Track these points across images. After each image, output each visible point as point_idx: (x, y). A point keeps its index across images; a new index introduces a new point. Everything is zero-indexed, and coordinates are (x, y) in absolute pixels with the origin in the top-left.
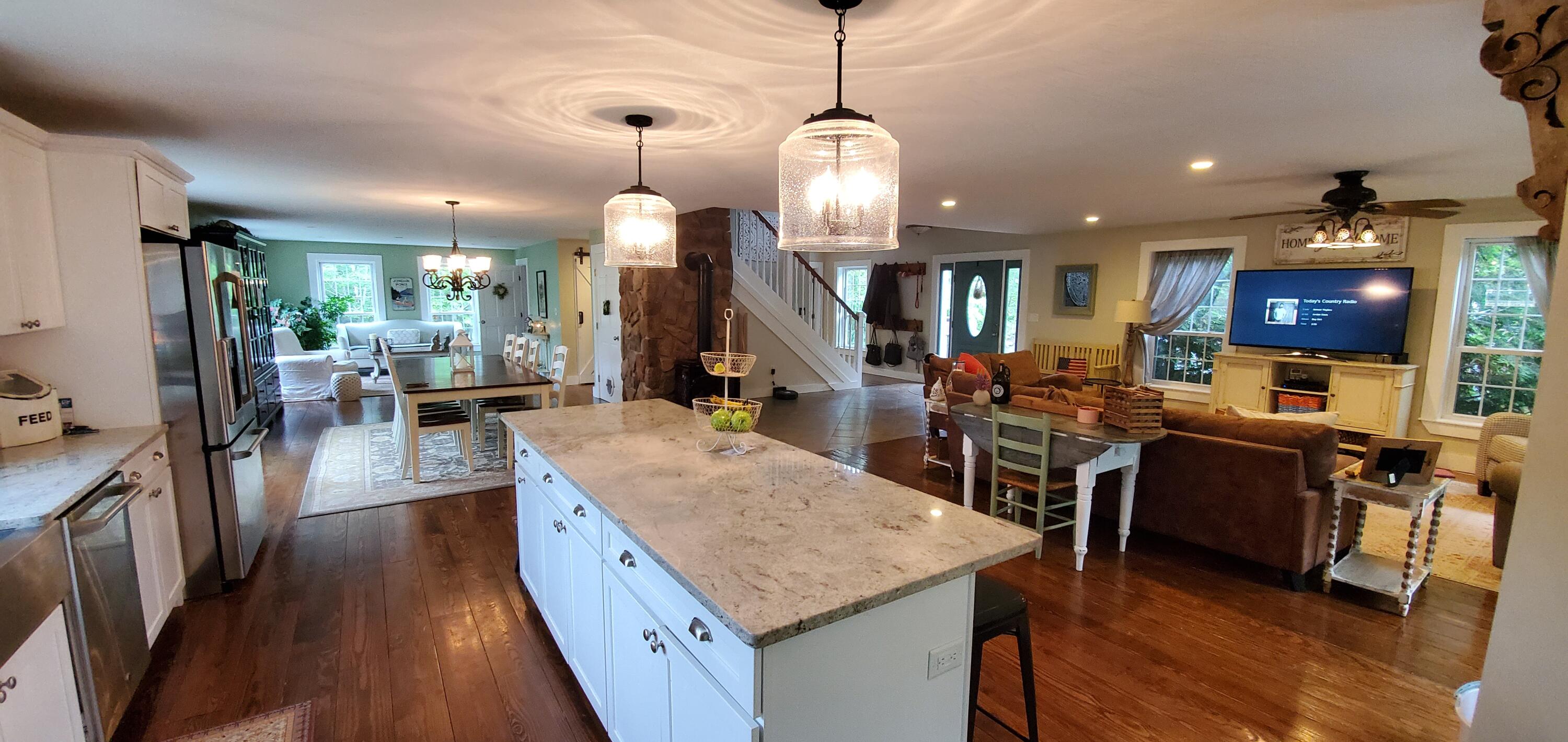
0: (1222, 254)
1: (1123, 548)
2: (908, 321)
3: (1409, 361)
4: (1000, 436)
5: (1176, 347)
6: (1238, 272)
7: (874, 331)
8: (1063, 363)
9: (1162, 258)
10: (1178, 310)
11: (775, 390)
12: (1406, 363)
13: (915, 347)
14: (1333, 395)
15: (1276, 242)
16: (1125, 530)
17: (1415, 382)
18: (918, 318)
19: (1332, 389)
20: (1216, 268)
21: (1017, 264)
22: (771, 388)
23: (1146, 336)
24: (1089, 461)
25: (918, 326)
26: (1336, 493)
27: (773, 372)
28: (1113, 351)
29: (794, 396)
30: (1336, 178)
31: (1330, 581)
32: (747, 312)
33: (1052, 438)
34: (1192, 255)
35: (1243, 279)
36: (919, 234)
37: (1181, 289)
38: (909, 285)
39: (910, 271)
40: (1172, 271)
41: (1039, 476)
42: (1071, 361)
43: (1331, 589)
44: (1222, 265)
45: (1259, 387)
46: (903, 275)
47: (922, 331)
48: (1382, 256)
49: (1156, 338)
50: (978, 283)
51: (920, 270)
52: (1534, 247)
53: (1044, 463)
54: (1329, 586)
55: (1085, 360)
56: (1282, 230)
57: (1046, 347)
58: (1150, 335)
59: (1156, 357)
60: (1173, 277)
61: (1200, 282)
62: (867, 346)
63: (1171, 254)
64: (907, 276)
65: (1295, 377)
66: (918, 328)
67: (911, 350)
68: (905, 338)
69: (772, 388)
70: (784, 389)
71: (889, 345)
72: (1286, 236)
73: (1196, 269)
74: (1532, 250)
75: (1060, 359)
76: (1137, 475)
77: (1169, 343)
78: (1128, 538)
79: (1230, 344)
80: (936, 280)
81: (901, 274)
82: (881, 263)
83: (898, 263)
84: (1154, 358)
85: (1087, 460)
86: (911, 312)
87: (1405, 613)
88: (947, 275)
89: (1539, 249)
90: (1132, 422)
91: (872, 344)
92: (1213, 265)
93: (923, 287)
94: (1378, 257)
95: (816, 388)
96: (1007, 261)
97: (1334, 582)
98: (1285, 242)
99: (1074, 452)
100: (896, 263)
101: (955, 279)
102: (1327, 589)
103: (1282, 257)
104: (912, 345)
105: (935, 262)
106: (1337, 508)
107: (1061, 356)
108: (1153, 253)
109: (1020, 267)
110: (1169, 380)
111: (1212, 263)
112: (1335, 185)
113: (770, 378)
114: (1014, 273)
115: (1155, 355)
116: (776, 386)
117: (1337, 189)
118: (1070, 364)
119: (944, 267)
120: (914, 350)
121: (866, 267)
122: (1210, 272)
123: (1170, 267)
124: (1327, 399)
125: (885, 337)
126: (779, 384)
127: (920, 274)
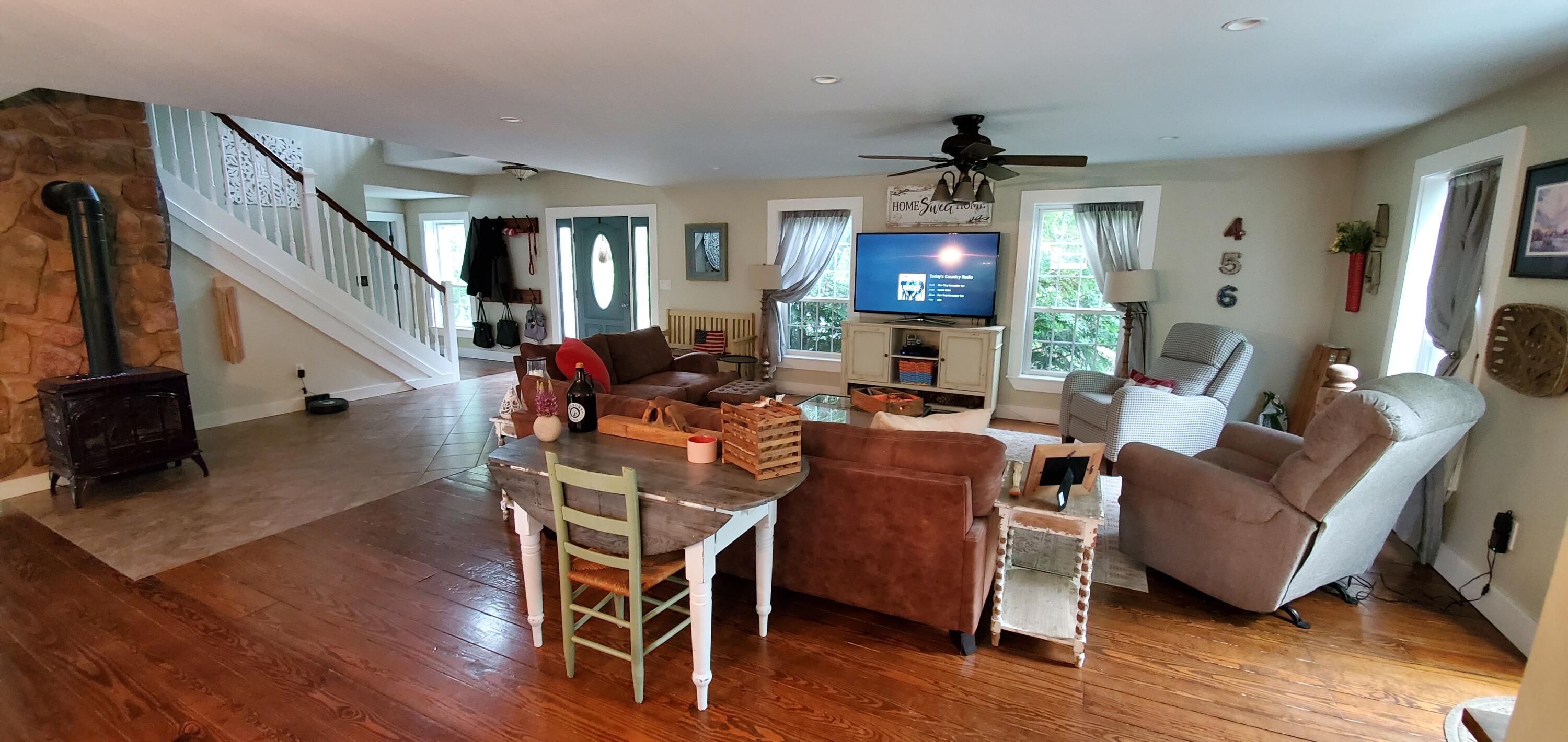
0: (841, 214)
1: (764, 632)
2: (522, 291)
3: (998, 323)
4: (566, 505)
5: (806, 312)
6: (858, 234)
7: (481, 305)
8: (701, 336)
9: (789, 217)
10: (807, 275)
11: (309, 400)
12: (995, 324)
13: (533, 323)
14: (943, 360)
15: (888, 205)
16: (765, 607)
17: (1002, 342)
18: (534, 286)
19: (941, 355)
20: (838, 231)
21: (644, 221)
22: (302, 397)
23: (779, 304)
24: (703, 540)
25: (535, 297)
26: (1002, 521)
27: (301, 374)
28: (749, 321)
29: (341, 407)
30: (955, 124)
31: (1000, 632)
32: (232, 284)
33: (643, 505)
34: (816, 214)
35: (862, 241)
36: (521, 179)
37: (808, 252)
38: (519, 246)
39: (518, 227)
40: (798, 231)
41: (628, 571)
42: (708, 333)
43: (1001, 642)
44: (843, 227)
45: (883, 356)
46: (510, 233)
47: (540, 303)
48: (974, 221)
49: (789, 305)
50: (601, 245)
51: (531, 227)
52: (1088, 213)
53: (633, 548)
54: (998, 638)
55: (721, 331)
56: (892, 192)
57: (682, 318)
58: (783, 302)
59: (790, 325)
60: (799, 238)
61: (824, 246)
62: (474, 324)
63: (796, 214)
64: (515, 233)
65: (911, 343)
66: (535, 299)
67: (529, 327)
68: (520, 312)
69: (304, 398)
70: (326, 397)
71: (501, 321)
72: (896, 199)
73: (820, 229)
74: (1085, 216)
75: (696, 331)
76: (775, 526)
77: (800, 309)
78: (770, 616)
79: (855, 311)
80: (552, 238)
81: (507, 232)
82: (480, 216)
83: (503, 217)
84: (788, 327)
85: (699, 539)
86: (524, 280)
87: (1081, 664)
88: (566, 233)
89: (1092, 215)
90: (761, 462)
91: (480, 321)
92: (835, 228)
93: (537, 247)
94: (970, 222)
95: (382, 389)
96: (631, 218)
97: (1004, 633)
98: (896, 205)
99: (679, 529)
100: (500, 217)
101: (575, 238)
102: (996, 643)
103: (893, 220)
104: (530, 321)
105: (548, 219)
106: (1003, 540)
107: (698, 328)
108: (779, 212)
109: (647, 225)
110: (803, 349)
111: (834, 226)
112: (953, 131)
113: (299, 383)
114: (641, 232)
115: (788, 323)
116: (308, 395)
117: (955, 136)
118: (707, 337)
119: (560, 223)
120: (533, 327)
121: (462, 221)
122: (833, 235)
123: (796, 228)
124: (938, 363)
125: (496, 312)
126: (313, 391)
127: (531, 231)
